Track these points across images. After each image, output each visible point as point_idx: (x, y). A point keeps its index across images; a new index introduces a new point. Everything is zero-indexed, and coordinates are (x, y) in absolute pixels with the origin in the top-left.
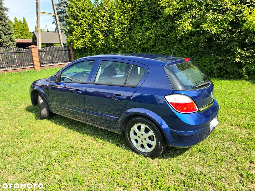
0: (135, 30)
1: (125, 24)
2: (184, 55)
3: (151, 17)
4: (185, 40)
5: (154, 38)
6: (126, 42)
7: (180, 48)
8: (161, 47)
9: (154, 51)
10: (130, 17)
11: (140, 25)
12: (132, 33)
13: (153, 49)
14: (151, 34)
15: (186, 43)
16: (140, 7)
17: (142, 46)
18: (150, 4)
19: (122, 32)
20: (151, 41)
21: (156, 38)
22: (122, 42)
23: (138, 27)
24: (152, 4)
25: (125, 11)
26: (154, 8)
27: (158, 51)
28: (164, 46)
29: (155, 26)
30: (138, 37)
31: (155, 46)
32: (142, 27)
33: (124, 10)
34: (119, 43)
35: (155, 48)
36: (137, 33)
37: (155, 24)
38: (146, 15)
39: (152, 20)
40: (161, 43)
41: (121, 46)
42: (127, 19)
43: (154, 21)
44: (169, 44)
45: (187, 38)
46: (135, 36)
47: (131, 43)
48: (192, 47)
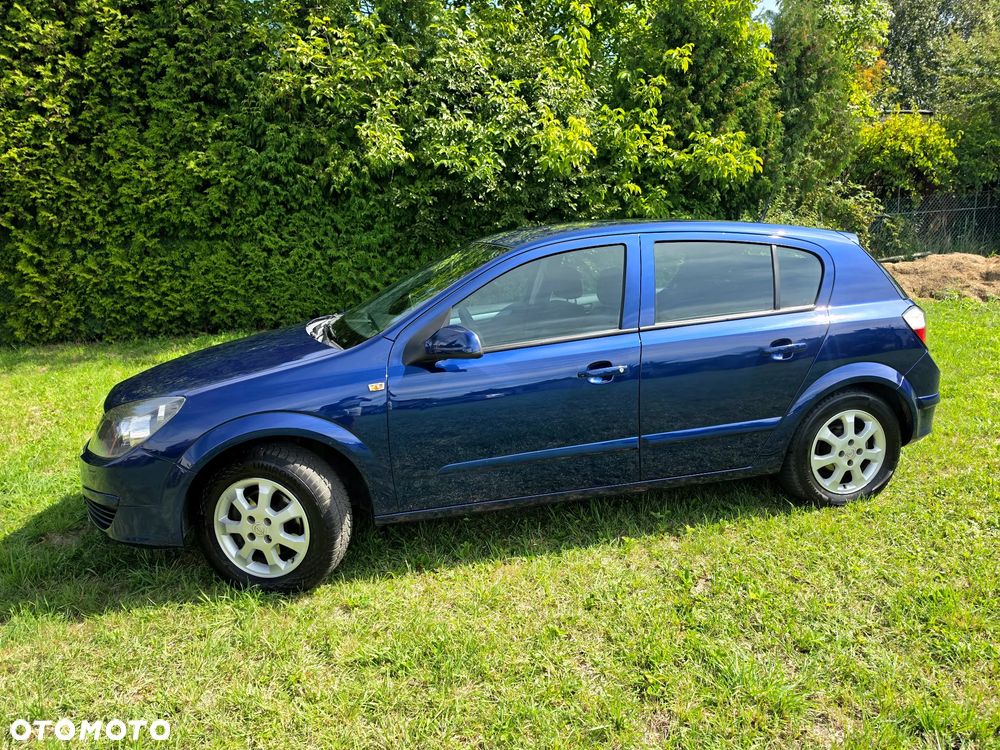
0: (107, 146)
1: (42, 111)
2: (357, 249)
3: (194, 96)
4: (357, 195)
5: (230, 183)
6: (59, 197)
7: (339, 226)
8: (259, 221)
9: (223, 237)
10: (65, 80)
11: (135, 124)
12: (92, 158)
13: (218, 230)
14: (205, 165)
15: (361, 208)
16: (120, 44)
17: (158, 216)
18: (186, 40)
19: (28, 146)
20: (213, 193)
21: (239, 184)
22: (36, 198)
23: (123, 131)
24: (196, 43)
25: (28, 46)
26: (208, 61)
27: (241, 236)
28: (269, 217)
29: (218, 136)
30: (135, 174)
31: (229, 215)
32: (146, 134)
33: (21, 44)
34: (12, 201)
35: (225, 226)
36: (120, 160)
37: (216, 126)
38: (166, 83)
39: (199, 107)
40: (260, 203)
41: (29, 217)
42: (54, 89)
43: (207, 112)
44: (290, 211)
45: (365, 190)
46: (117, 172)
47: (88, 202)
48: (384, 222)
